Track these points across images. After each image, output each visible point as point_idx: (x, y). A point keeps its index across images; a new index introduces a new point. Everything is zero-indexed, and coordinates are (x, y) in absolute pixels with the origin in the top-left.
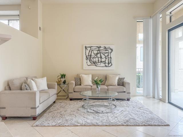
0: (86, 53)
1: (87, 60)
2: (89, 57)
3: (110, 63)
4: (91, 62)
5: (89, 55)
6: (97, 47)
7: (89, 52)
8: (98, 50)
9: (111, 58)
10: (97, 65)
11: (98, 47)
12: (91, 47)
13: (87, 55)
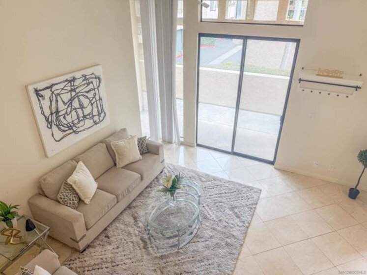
0: (41, 109)
1: (51, 128)
2: (54, 119)
4: (63, 128)
5: (52, 114)
6: (67, 80)
7: (51, 102)
8: (70, 89)
9: (101, 100)
10: (79, 130)
11: (70, 81)
12: (51, 87)
13: (47, 113)
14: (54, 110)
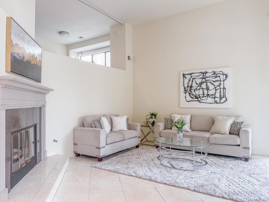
0: (184, 83)
1: (186, 93)
2: (188, 90)
3: (224, 97)
4: (192, 96)
6: (201, 72)
7: (189, 81)
8: (202, 77)
9: (225, 89)
10: (202, 101)
12: (191, 74)
13: (186, 86)
14: (190, 85)
